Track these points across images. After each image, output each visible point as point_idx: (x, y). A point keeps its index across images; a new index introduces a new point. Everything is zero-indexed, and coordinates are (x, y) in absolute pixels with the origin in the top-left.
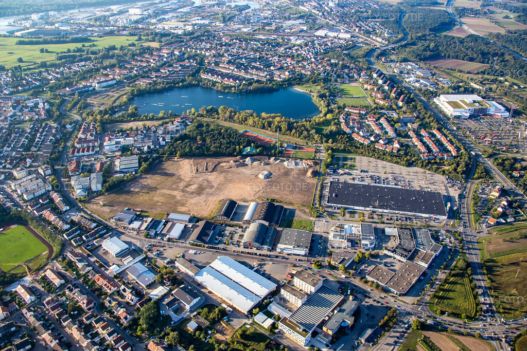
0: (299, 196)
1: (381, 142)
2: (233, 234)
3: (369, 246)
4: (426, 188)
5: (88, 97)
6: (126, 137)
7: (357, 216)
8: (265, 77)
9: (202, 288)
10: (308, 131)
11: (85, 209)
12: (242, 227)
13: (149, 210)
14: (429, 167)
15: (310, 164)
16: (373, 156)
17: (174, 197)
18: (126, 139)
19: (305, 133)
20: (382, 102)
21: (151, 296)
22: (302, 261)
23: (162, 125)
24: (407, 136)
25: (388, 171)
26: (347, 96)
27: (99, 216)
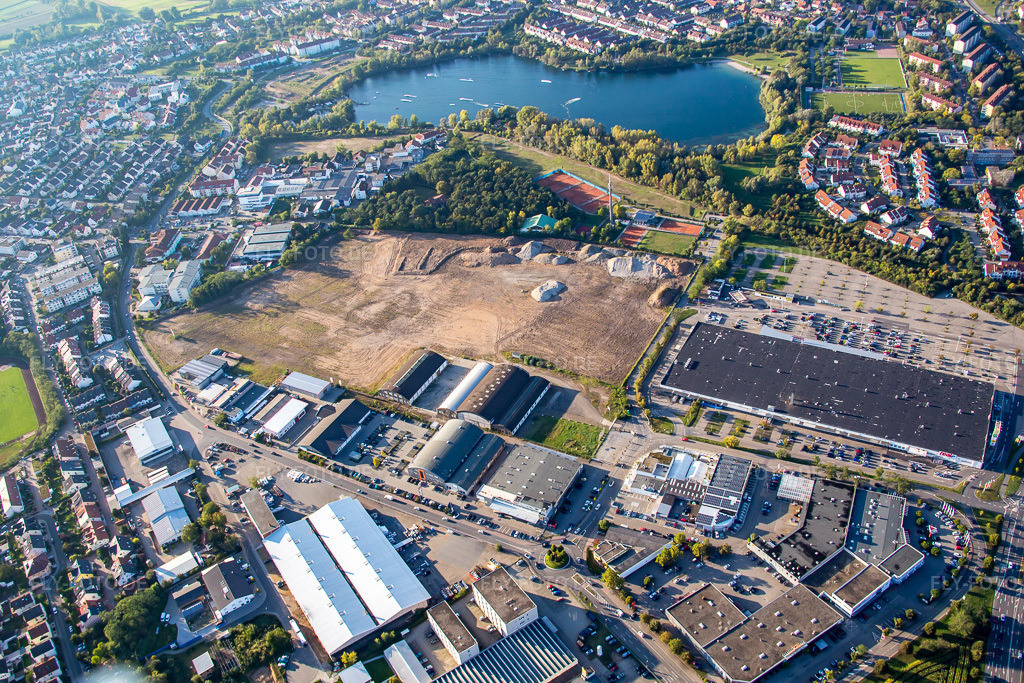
0: (603, 355)
1: (886, 218)
2: (402, 440)
3: (713, 523)
4: (961, 364)
5: (269, 79)
6: (295, 176)
7: (726, 427)
8: (669, 33)
9: (271, 572)
10: (703, 177)
11: (140, 344)
12: (429, 427)
13: (256, 359)
14: (991, 304)
15: (670, 269)
16: (846, 259)
17: (324, 329)
18: (292, 181)
19: (693, 183)
20: (936, 105)
21: (160, 573)
22: (526, 537)
23: (382, 150)
24: (971, 205)
25: (867, 306)
26: (853, 85)
27: (157, 362)
